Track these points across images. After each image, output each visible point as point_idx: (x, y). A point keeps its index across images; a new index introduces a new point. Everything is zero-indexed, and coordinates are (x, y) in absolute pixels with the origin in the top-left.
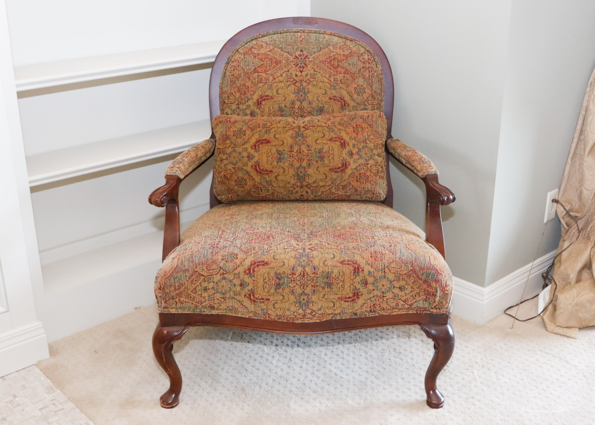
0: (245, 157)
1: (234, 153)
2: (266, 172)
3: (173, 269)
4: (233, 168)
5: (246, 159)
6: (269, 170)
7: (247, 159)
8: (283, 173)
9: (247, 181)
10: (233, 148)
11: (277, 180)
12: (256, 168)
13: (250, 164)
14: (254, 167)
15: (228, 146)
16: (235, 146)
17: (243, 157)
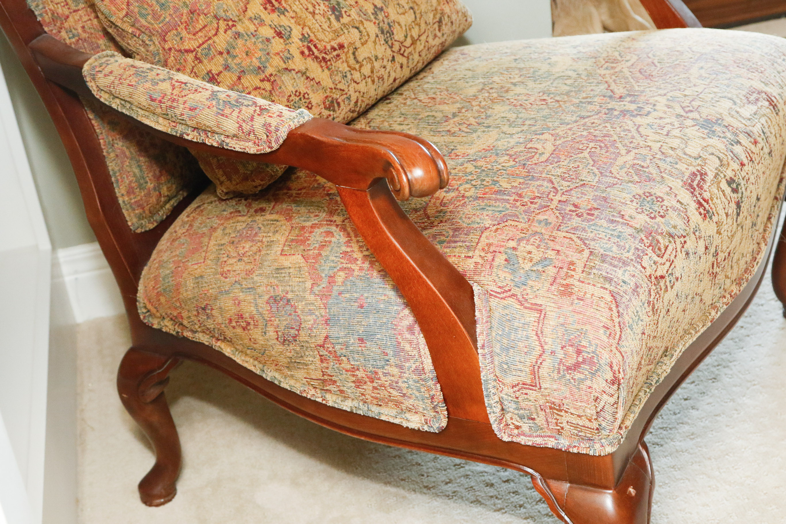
0: (274, 37)
1: (240, 42)
2: (335, 53)
3: (614, 309)
4: (262, 81)
5: (277, 44)
6: (336, 46)
7: (282, 40)
8: (360, 39)
9: (310, 96)
10: (229, 32)
11: (357, 62)
12: (313, 54)
13: (295, 51)
14: (307, 52)
15: (213, 32)
16: (230, 23)
17: (268, 40)
